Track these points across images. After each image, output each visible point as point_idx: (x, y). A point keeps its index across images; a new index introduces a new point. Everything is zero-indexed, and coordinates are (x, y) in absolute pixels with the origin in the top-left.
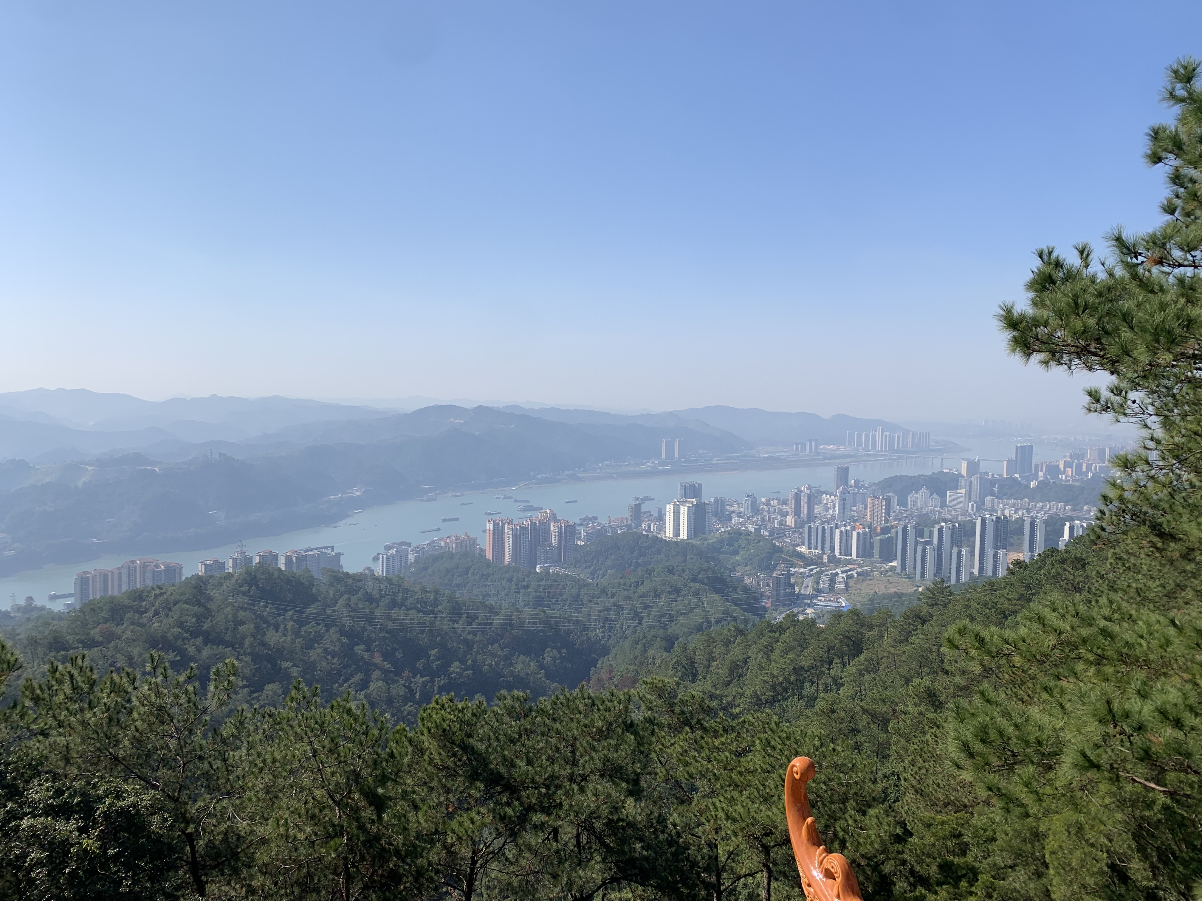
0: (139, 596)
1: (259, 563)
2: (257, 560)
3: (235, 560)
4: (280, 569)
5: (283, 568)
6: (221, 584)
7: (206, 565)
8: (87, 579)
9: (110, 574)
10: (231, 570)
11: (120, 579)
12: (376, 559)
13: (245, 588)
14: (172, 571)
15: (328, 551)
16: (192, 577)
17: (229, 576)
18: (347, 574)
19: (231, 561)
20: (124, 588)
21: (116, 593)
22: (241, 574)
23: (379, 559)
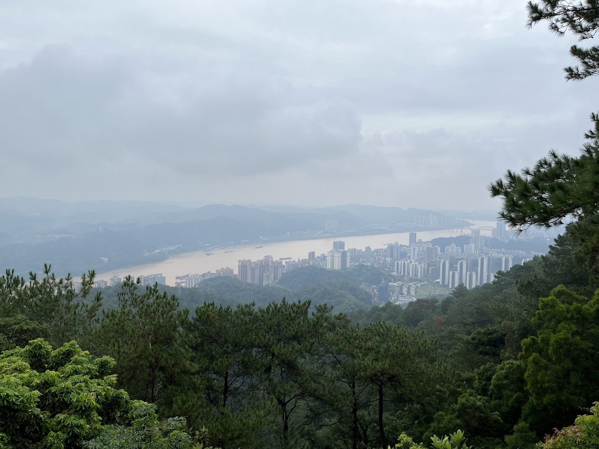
15: (159, 276)
17: (109, 288)
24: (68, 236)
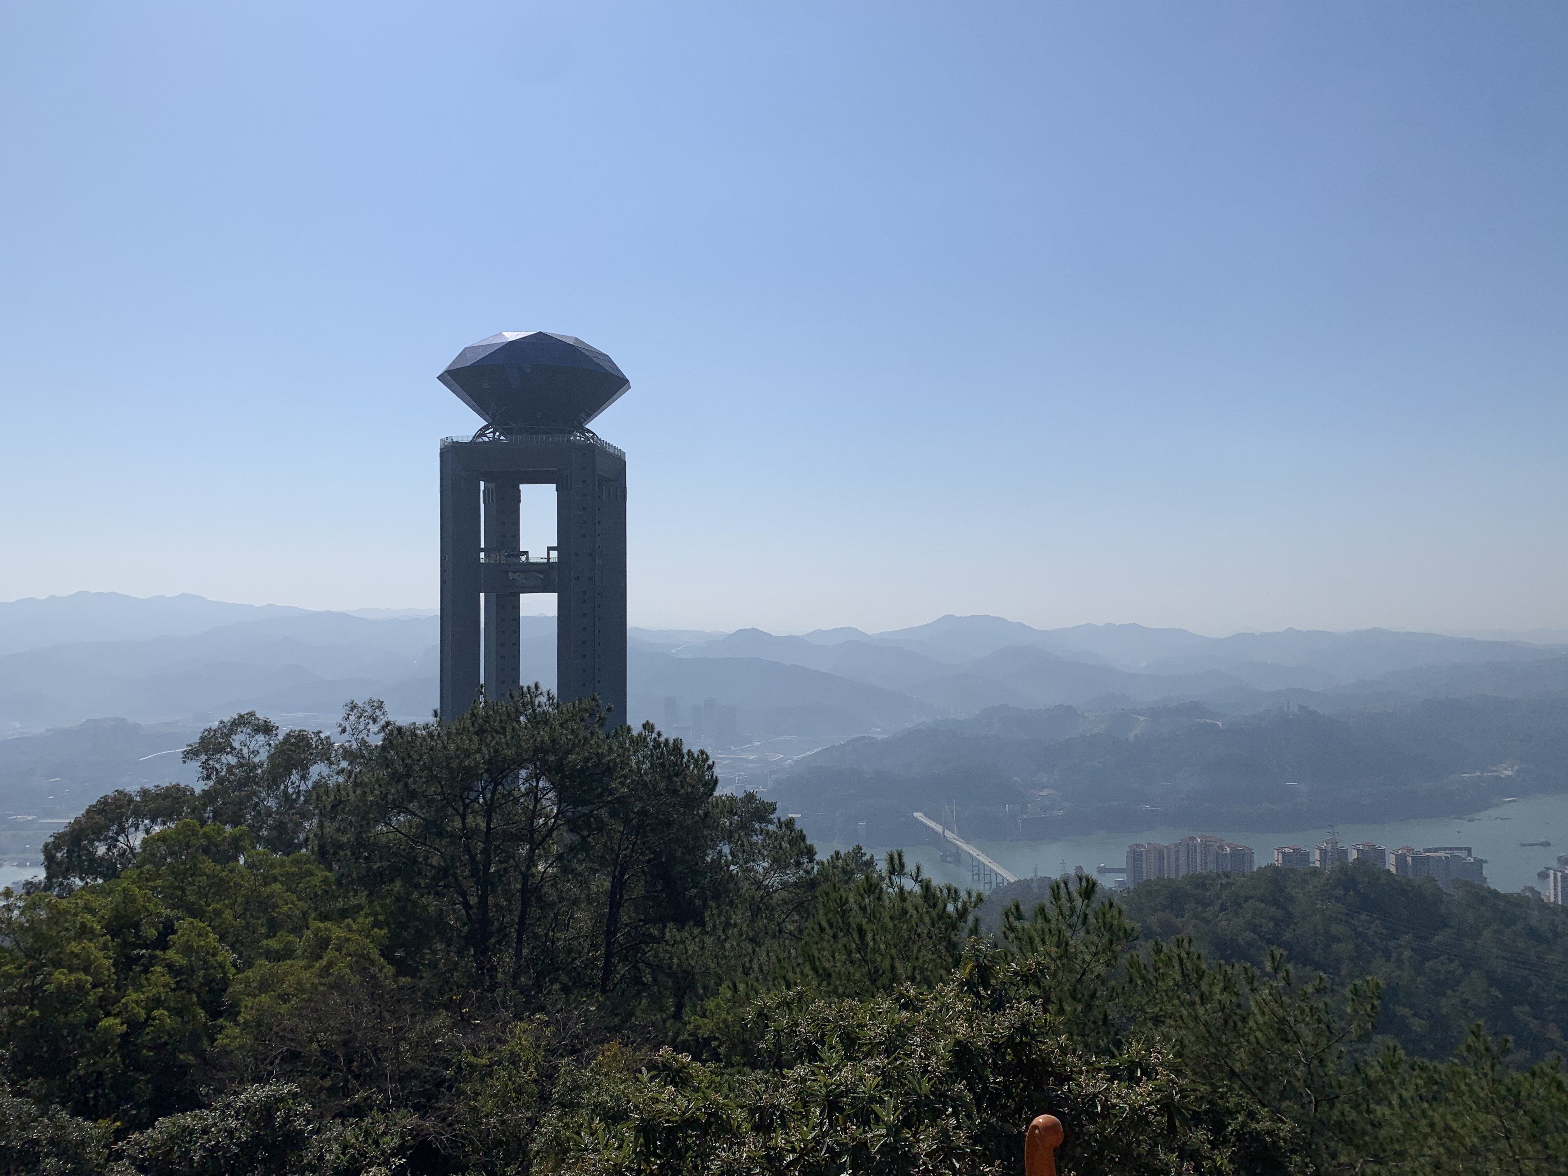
0: (1201, 882)
1: (1358, 859)
2: (1353, 855)
3: (1323, 852)
4: (1389, 870)
5: (1393, 870)
6: (1305, 881)
7: (1284, 854)
8: (1141, 854)
9: (1165, 850)
10: (1318, 864)
11: (1177, 859)
12: (1543, 876)
13: (1339, 892)
14: (1242, 856)
15: (1464, 854)
16: (1266, 867)
17: (1315, 872)
18: (1495, 894)
19: (1317, 852)
20: (1183, 872)
21: (1173, 876)
22: (1332, 872)
23: (1548, 876)
24: (1208, 721)
